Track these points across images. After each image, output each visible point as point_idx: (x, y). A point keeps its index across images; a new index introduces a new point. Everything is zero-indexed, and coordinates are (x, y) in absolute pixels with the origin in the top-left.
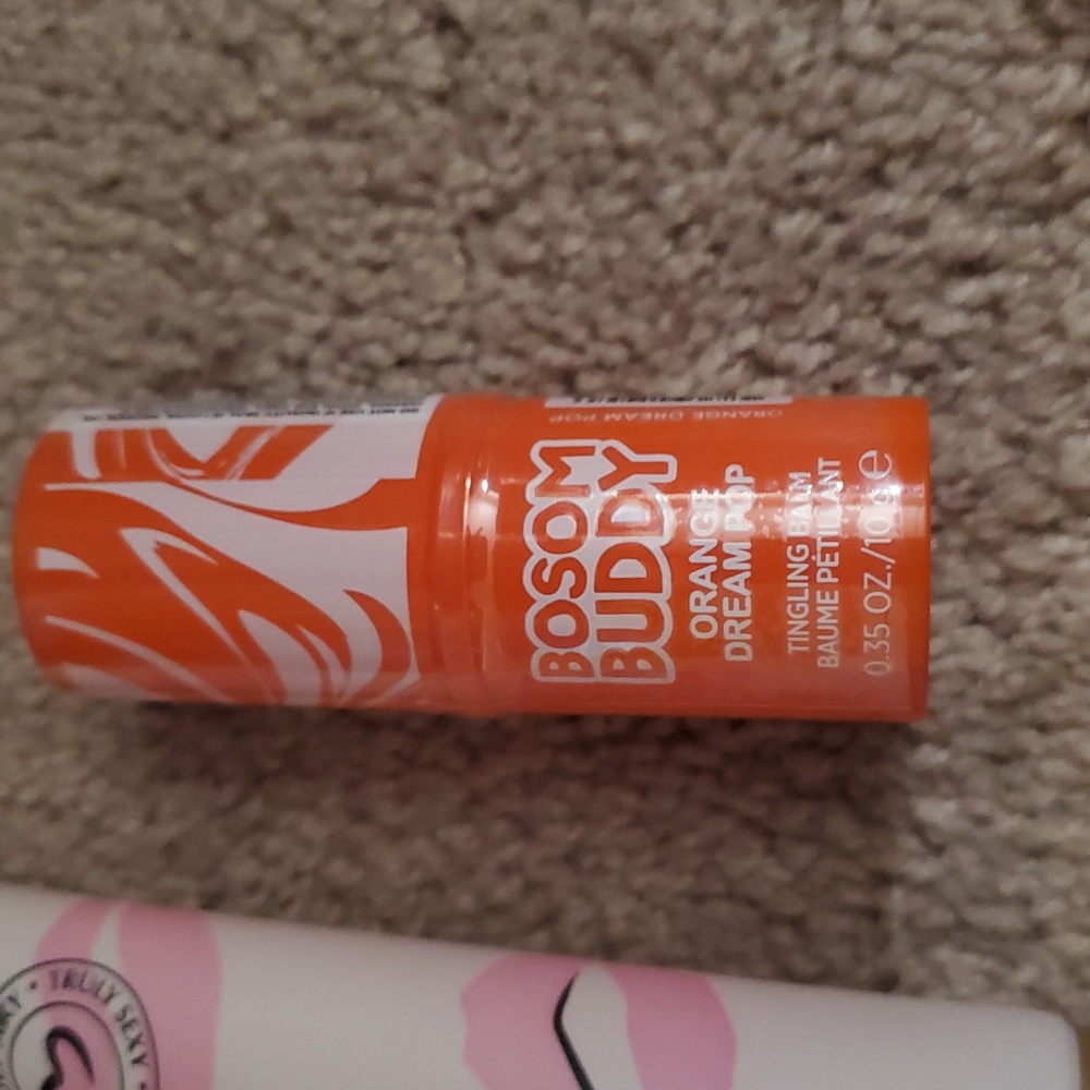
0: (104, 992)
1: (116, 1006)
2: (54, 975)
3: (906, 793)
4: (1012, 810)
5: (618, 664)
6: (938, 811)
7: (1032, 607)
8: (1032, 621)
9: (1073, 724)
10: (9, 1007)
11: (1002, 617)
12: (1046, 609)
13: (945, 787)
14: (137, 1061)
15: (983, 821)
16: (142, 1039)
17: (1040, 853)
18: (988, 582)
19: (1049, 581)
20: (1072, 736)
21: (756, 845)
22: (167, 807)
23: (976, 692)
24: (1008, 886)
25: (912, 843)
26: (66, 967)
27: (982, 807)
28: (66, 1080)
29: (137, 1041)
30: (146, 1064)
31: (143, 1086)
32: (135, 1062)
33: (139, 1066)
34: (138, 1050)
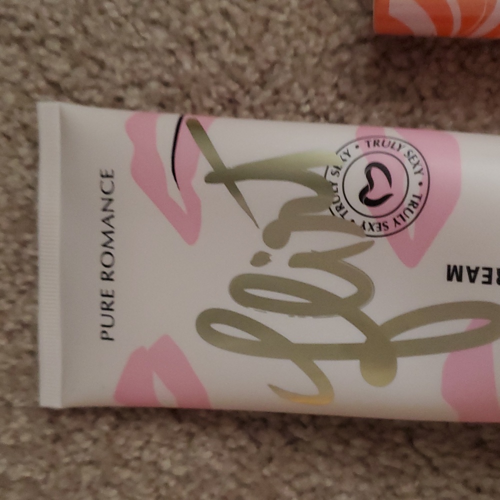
2: (368, 142)
10: (345, 157)
14: (418, 172)
16: (420, 163)
26: (373, 139)
28: (375, 187)
29: (418, 163)
30: (423, 174)
31: (421, 184)
32: (416, 173)
33: (419, 175)
34: (418, 168)
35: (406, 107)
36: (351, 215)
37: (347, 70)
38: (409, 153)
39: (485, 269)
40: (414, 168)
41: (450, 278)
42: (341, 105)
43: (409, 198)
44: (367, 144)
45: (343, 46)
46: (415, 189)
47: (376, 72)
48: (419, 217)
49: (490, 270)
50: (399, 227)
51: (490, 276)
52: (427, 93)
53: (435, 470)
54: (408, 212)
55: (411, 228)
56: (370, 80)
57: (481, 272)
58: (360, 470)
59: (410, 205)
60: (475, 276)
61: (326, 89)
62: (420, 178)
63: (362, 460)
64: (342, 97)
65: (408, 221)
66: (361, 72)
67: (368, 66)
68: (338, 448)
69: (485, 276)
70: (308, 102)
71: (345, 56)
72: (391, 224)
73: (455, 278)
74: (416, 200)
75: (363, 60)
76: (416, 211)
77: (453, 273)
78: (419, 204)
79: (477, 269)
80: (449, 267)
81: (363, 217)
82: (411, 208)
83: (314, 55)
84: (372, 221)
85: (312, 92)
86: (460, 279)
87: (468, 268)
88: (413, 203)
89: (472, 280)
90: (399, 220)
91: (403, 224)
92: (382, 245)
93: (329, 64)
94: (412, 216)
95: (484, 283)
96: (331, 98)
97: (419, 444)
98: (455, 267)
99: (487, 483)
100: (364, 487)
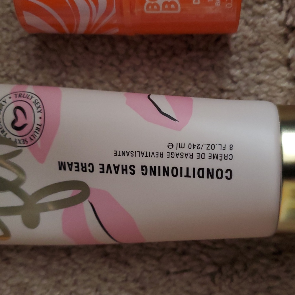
0: (30, 97)
1: (33, 100)
2: (16, 95)
3: (229, 68)
4: (254, 72)
5: (166, 6)
6: (236, 72)
7: (259, 21)
8: (260, 24)
9: (268, 49)
10: (3, 103)
11: (252, 24)
12: (262, 22)
13: (238, 66)
14: (39, 112)
15: (246, 75)
16: (41, 107)
17: (260, 83)
18: (249, 15)
19: (263, 16)
20: (268, 52)
21: (192, 83)
22: (40, 76)
23: (246, 41)
24: (252, 91)
25: (229, 81)
26: (19, 93)
27: (246, 71)
28: (18, 120)
29: (39, 107)
30: (41, 112)
31: (40, 118)
32: (38, 112)
33: (39, 113)
34: (39, 109)
35: (56, 72)
36: (9, 136)
37: (24, 52)
38: (35, 101)
39: (75, 163)
40: (37, 109)
41: (60, 169)
42: (22, 71)
43: (36, 126)
44: (15, 96)
45: (22, 39)
46: (38, 121)
47: (40, 53)
48: (41, 136)
49: (78, 163)
50: (33, 142)
51: (78, 167)
52: (68, 64)
53: (83, 270)
54: (36, 134)
55: (39, 142)
56: (37, 57)
57: (74, 165)
58: (43, 273)
59: (36, 129)
60: (72, 167)
61: (13, 63)
62: (40, 115)
63: (43, 267)
64: (23, 67)
65: (37, 138)
66: (31, 53)
67: (34, 49)
68: (30, 261)
69: (76, 167)
70: (4, 70)
71: (22, 44)
72: (28, 140)
73: (62, 169)
74: (39, 127)
75: (32, 46)
76: (39, 133)
77: (62, 166)
78: (41, 128)
79: (72, 163)
80: (59, 162)
81: (15, 136)
82: (37, 131)
83: (6, 44)
84: (20, 138)
85: (6, 64)
86: (65, 169)
87: (68, 163)
88: (37, 129)
89: (71, 170)
90: (32, 138)
91: (35, 140)
92: (26, 151)
93: (15, 49)
94: (38, 136)
95: (76, 170)
96: (17, 67)
97: (73, 256)
98: (62, 162)
99: (110, 276)
100: (45, 282)
